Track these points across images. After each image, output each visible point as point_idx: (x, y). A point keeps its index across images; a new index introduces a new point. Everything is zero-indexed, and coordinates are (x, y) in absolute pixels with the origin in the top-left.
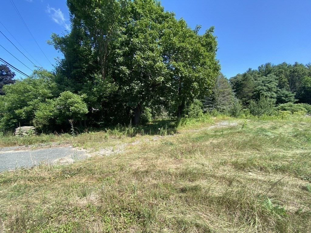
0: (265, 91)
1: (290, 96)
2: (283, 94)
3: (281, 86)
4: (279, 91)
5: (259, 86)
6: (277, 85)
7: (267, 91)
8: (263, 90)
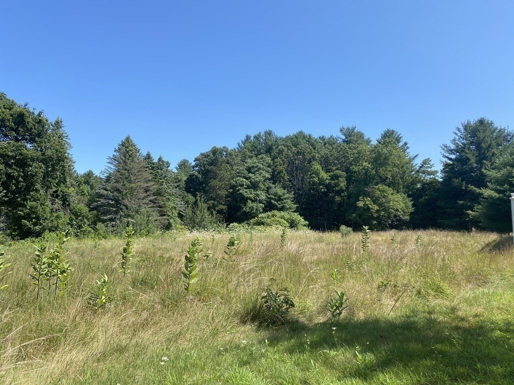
0: (246, 188)
1: (285, 199)
2: (275, 194)
3: (275, 178)
4: (270, 188)
5: (238, 176)
6: (268, 176)
7: (248, 187)
8: (242, 185)
